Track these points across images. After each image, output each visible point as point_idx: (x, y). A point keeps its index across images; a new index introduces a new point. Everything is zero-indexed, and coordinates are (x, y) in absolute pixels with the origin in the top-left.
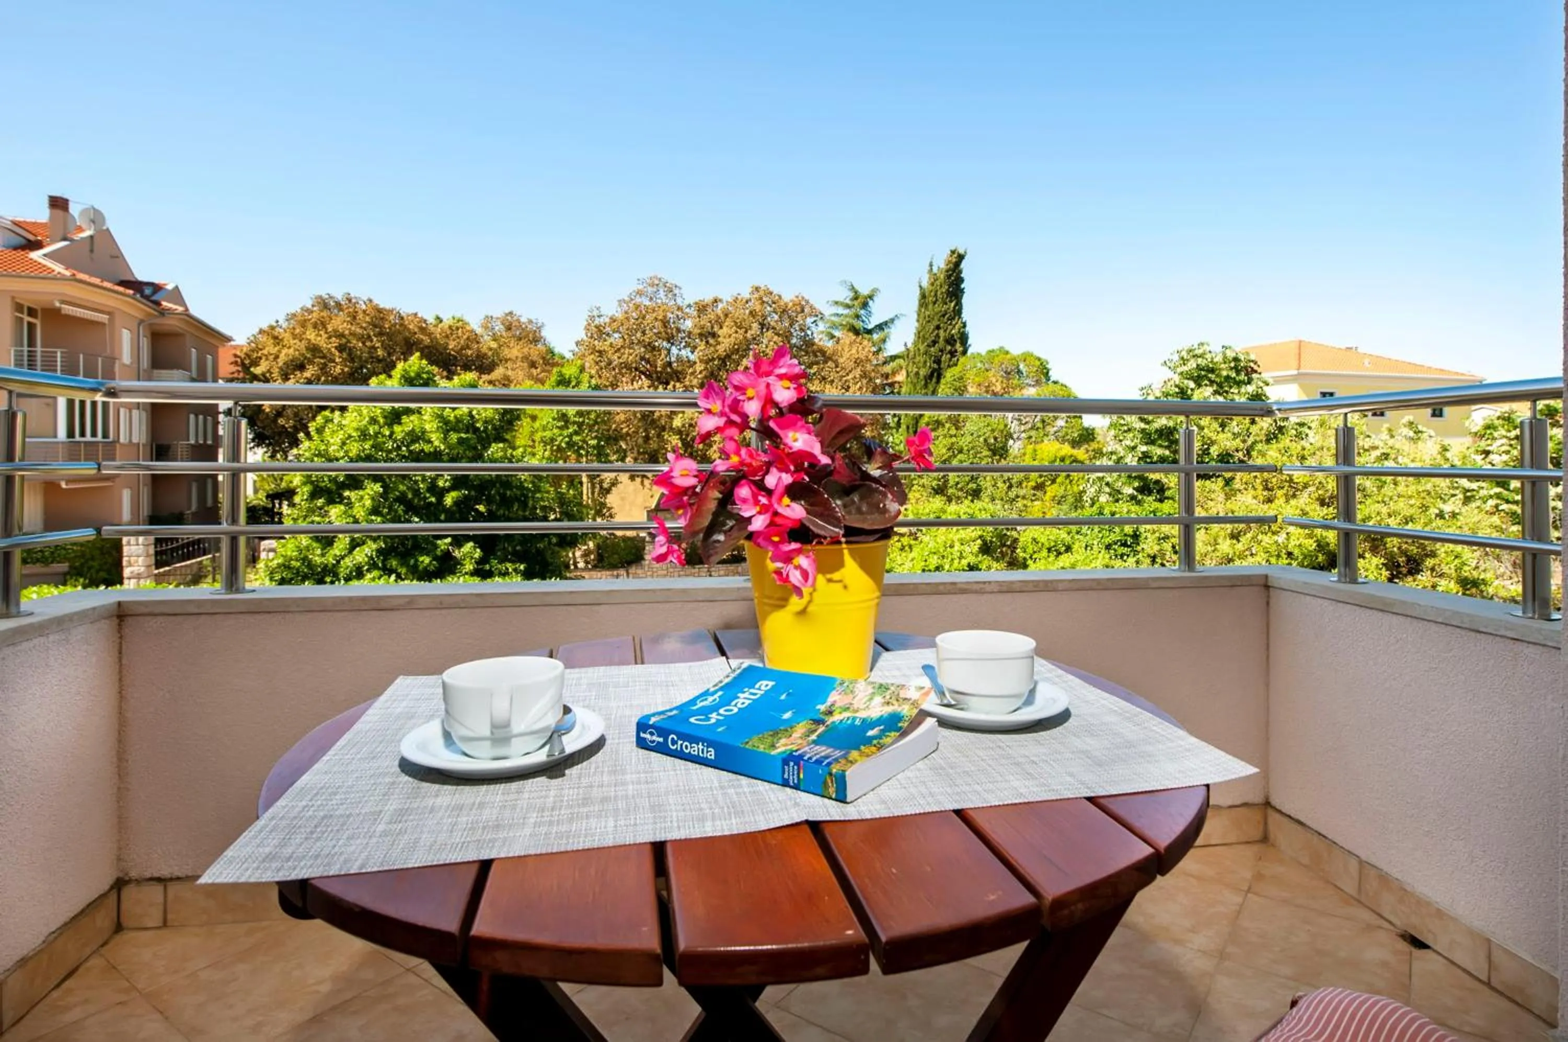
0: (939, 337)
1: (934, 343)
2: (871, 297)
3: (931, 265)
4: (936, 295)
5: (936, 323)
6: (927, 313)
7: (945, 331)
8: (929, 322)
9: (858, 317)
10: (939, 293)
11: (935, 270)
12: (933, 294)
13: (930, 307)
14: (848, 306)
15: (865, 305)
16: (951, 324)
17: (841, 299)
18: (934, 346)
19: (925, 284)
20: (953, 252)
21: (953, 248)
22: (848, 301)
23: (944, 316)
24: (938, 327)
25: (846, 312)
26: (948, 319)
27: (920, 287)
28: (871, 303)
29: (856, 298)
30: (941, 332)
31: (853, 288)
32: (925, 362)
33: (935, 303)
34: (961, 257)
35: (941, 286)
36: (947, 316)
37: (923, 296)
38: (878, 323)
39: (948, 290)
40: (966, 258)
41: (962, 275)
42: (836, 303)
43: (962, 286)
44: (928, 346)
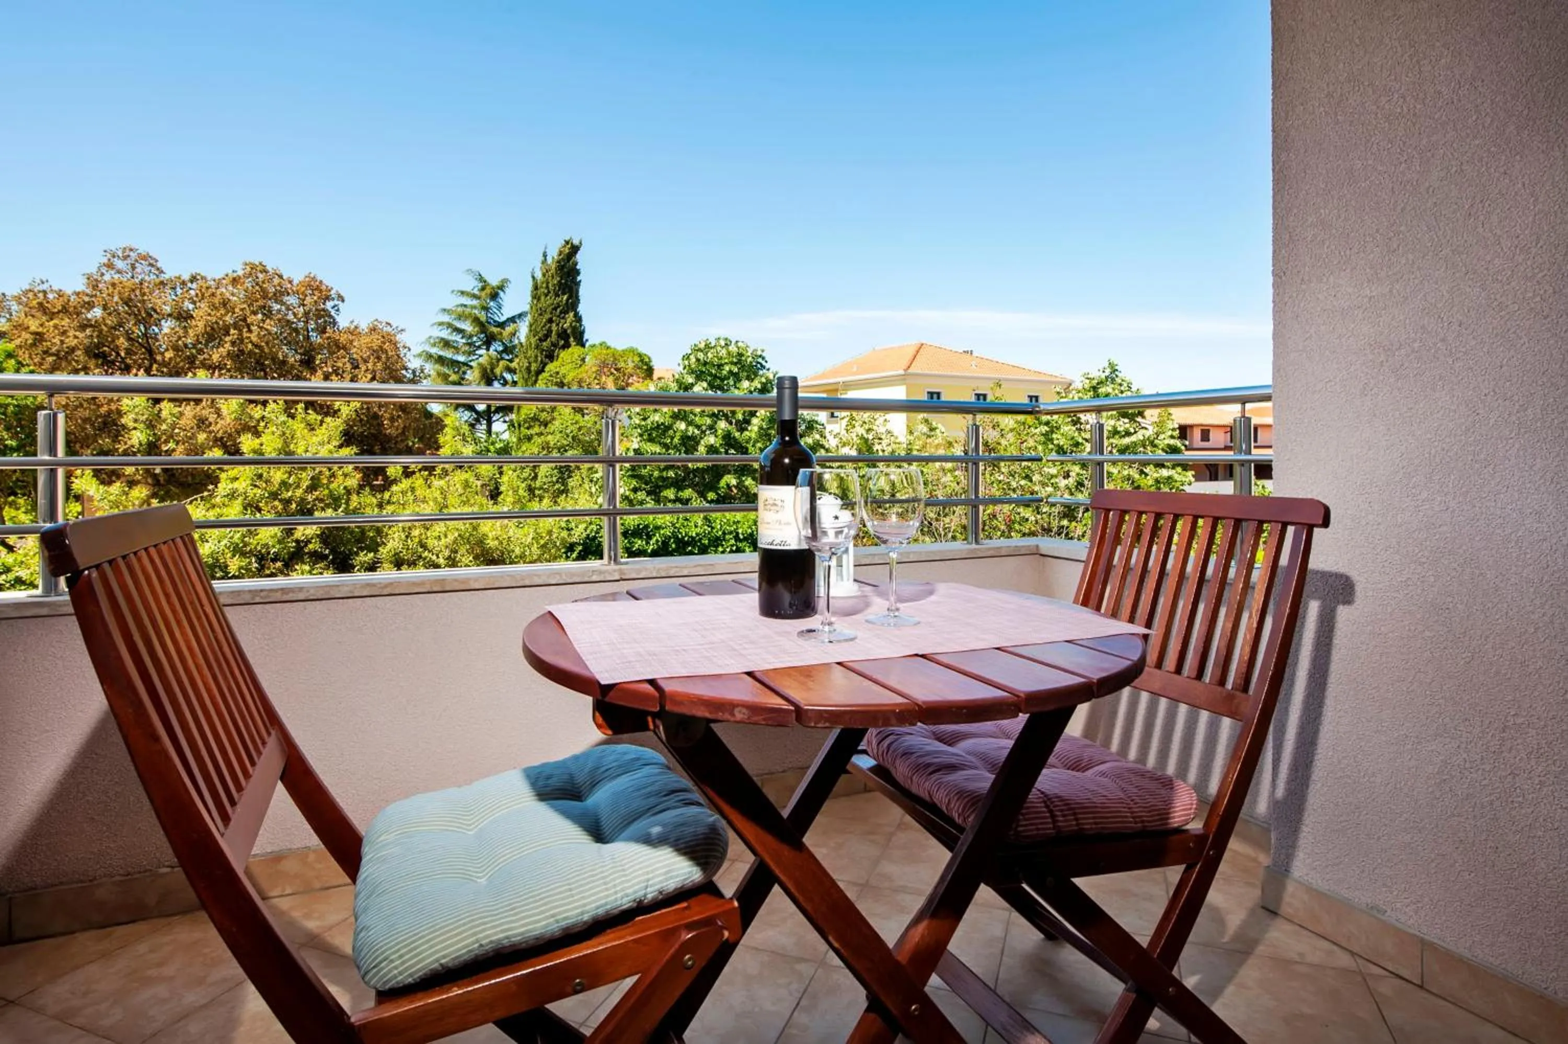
0: (551, 332)
1: (547, 336)
2: (501, 288)
3: (545, 255)
4: (547, 287)
5: (547, 316)
6: (540, 305)
7: (558, 325)
8: (541, 315)
9: (486, 309)
10: (550, 285)
11: (549, 260)
12: (544, 285)
13: (543, 298)
14: (475, 296)
15: (494, 296)
16: (563, 318)
17: (468, 289)
18: (545, 340)
19: (539, 275)
20: (567, 242)
21: (567, 239)
22: (476, 292)
23: (555, 309)
24: (550, 321)
25: (475, 302)
26: (561, 312)
27: (533, 277)
28: (501, 294)
29: (483, 289)
30: (554, 328)
31: (481, 279)
32: (536, 357)
33: (546, 295)
34: (575, 249)
35: (553, 277)
36: (558, 310)
37: (536, 288)
38: (510, 316)
39: (559, 282)
40: (581, 249)
41: (578, 267)
42: (463, 293)
43: (579, 278)
44: (541, 340)
